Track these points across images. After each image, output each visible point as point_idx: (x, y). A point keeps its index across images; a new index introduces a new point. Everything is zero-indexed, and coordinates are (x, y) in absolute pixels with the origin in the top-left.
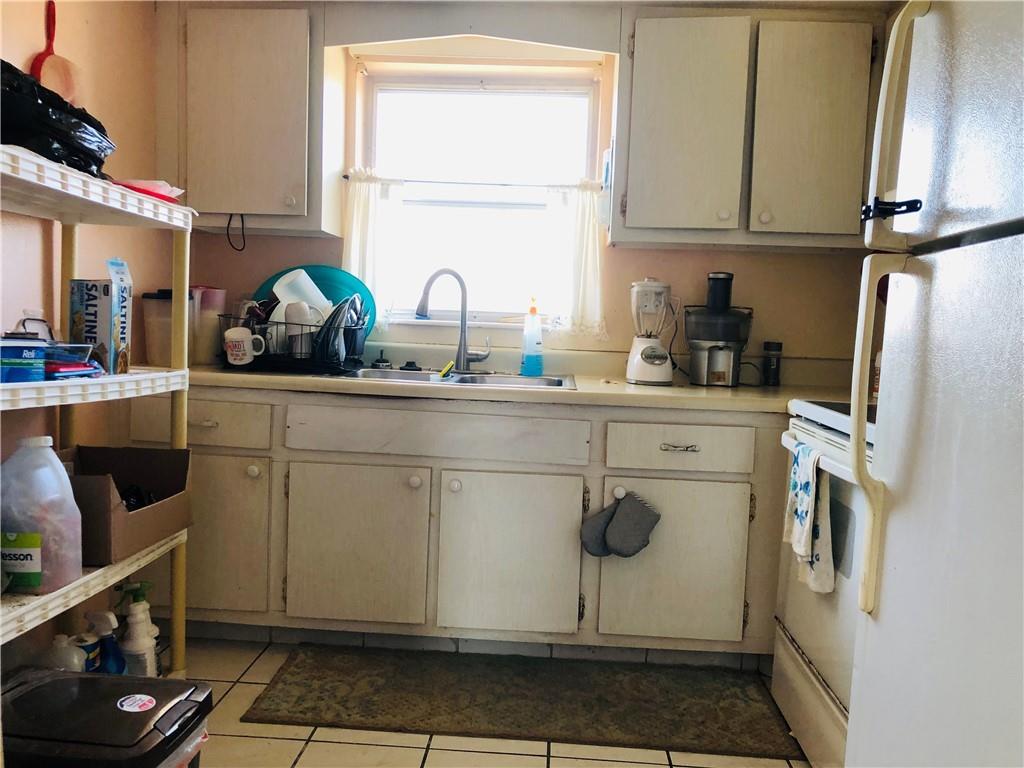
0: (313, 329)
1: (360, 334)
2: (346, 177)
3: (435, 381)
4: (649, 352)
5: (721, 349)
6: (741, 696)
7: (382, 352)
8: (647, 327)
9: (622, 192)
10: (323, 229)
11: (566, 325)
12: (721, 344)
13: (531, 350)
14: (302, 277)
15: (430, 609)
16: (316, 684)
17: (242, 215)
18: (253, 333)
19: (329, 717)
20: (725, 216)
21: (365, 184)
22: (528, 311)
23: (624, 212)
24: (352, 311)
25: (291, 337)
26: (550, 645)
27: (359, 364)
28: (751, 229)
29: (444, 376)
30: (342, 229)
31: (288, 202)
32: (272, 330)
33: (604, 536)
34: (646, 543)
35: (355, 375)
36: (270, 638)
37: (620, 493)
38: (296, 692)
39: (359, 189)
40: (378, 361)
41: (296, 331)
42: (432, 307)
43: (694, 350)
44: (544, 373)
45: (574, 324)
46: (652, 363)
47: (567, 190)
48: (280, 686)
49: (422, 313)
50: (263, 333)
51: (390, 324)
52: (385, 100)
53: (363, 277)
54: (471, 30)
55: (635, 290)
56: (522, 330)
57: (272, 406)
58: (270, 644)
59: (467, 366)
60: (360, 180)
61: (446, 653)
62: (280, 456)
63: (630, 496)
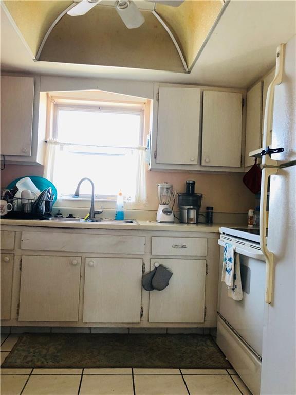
0: (33, 201)
1: (51, 203)
2: (46, 142)
3: (82, 222)
4: (165, 210)
5: (192, 209)
6: (204, 345)
7: (59, 211)
8: (164, 200)
9: (155, 149)
10: (37, 161)
11: (133, 200)
12: (192, 207)
13: (120, 210)
14: (28, 180)
15: (80, 316)
17: (4, 156)
18: (8, 203)
19: (39, 364)
20: (192, 160)
21: (53, 145)
22: (118, 195)
23: (155, 158)
24: (49, 194)
25: (23, 204)
26: (129, 328)
27: (50, 215)
28: (202, 164)
29: (86, 220)
30: (44, 163)
31: (24, 150)
32: (16, 201)
33: (151, 282)
34: (167, 284)
35: (49, 220)
36: (10, 331)
37: (157, 265)
39: (50, 146)
40: (57, 214)
41: (26, 202)
42: (80, 193)
43: (181, 210)
44: (125, 218)
45: (136, 200)
46: (167, 214)
47: (133, 149)
48: (16, 352)
49: (77, 195)
50: (12, 202)
51: (63, 200)
52: (61, 113)
53: (52, 180)
54: (97, 88)
55: (159, 187)
56: (116, 202)
57: (15, 232)
58: (10, 334)
59: (94, 215)
60: (51, 143)
61: (86, 334)
62: (18, 252)
63: (161, 266)
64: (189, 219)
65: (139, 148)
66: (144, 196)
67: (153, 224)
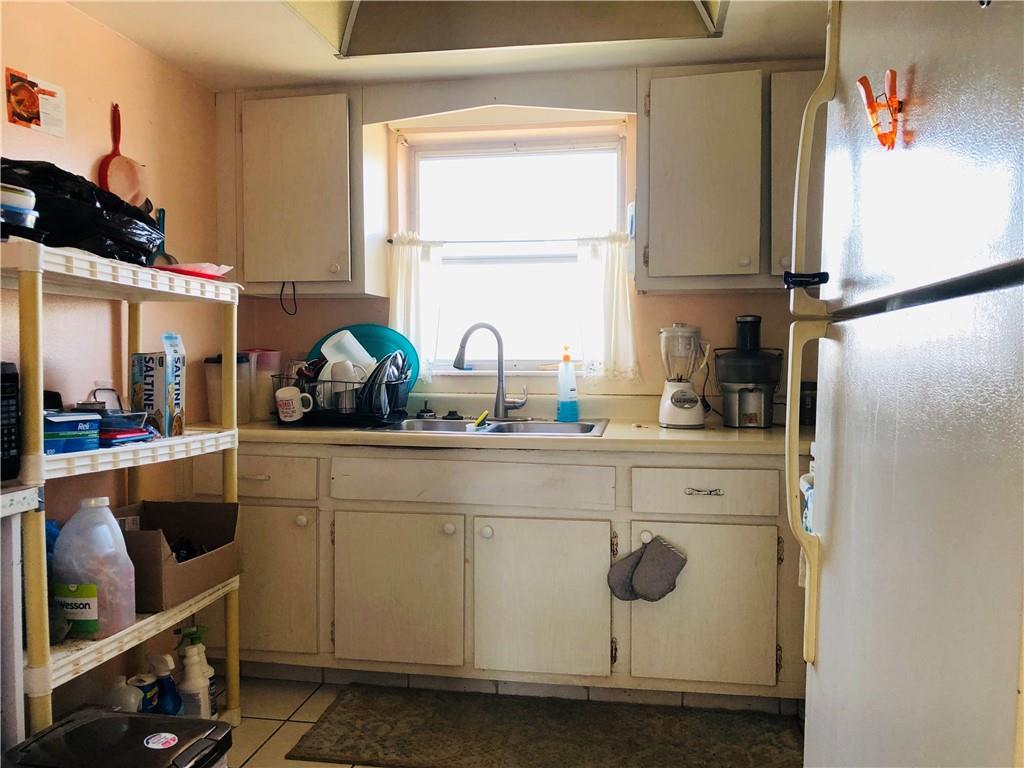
0: (357, 386)
1: (402, 388)
2: (390, 241)
3: (471, 431)
4: (679, 396)
5: (751, 391)
6: (774, 741)
7: (426, 403)
8: (678, 370)
9: (644, 244)
10: (366, 292)
11: (600, 372)
12: (750, 386)
13: (565, 396)
14: (348, 338)
15: (468, 653)
16: (359, 723)
17: (293, 283)
18: (303, 391)
19: (366, 755)
20: (746, 261)
21: (407, 247)
22: (561, 358)
23: (646, 262)
24: (393, 367)
25: (337, 394)
26: (587, 688)
27: (404, 415)
28: (773, 273)
29: (479, 425)
30: (388, 291)
31: (333, 268)
32: (319, 387)
33: (631, 580)
34: (672, 587)
35: (398, 428)
36: (323, 679)
37: (647, 538)
38: (340, 731)
39: (401, 251)
40: (422, 411)
41: (340, 388)
42: (468, 357)
43: (725, 393)
44: (581, 417)
45: (607, 370)
46: (682, 407)
47: (597, 243)
48: (326, 725)
49: (459, 364)
50: (313, 392)
51: (432, 377)
52: (427, 167)
53: (408, 333)
54: (495, 101)
55: (664, 335)
56: (557, 377)
57: (318, 459)
58: (321, 685)
59: (506, 414)
60: (403, 243)
61: (487, 695)
62: (326, 505)
63: (656, 540)
64: (745, 417)
66: (628, 361)
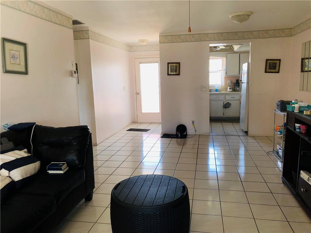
4: (230, 88)
8: (229, 85)
9: (226, 71)
12: (238, 87)
13: (216, 89)
23: (226, 74)
33: (226, 106)
34: (229, 107)
44: (218, 91)
45: (221, 85)
55: (228, 81)
56: (215, 86)
63: (228, 102)
64: (237, 90)
65: (222, 70)
66: (224, 85)
67: (226, 92)
